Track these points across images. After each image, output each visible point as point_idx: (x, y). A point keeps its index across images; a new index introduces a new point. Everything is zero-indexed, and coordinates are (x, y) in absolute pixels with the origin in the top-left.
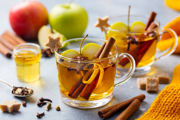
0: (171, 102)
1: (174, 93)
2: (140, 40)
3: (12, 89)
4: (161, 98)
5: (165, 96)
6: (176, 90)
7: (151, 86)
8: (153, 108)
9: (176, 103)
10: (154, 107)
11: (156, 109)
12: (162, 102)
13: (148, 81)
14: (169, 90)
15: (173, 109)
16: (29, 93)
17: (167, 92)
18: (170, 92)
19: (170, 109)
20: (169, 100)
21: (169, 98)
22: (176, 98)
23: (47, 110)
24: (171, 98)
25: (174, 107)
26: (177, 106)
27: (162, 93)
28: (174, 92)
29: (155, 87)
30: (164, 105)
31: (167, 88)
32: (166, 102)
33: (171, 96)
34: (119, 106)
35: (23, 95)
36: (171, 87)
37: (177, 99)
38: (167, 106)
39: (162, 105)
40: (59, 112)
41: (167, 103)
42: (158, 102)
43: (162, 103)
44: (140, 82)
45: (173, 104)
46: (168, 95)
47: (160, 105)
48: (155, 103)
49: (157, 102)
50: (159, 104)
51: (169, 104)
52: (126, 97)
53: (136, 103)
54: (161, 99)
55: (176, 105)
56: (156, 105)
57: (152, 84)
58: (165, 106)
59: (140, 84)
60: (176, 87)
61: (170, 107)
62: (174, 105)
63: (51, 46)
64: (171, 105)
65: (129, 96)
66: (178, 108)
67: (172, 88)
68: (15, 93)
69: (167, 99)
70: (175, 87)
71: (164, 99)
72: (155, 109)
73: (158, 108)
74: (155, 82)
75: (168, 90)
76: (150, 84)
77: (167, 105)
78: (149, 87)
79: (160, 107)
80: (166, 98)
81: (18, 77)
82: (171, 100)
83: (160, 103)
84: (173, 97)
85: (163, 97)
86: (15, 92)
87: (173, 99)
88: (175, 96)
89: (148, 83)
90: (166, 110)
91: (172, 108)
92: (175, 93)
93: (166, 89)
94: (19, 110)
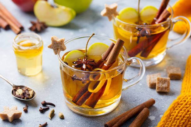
0: (182, 117)
1: (186, 106)
2: (151, 32)
3: (12, 89)
4: (172, 110)
5: (176, 108)
6: (188, 102)
7: (161, 87)
8: (163, 123)
9: (188, 117)
10: (164, 121)
11: (167, 124)
12: (173, 115)
13: (159, 81)
14: (181, 102)
15: (185, 124)
16: (31, 96)
17: (178, 104)
18: (182, 104)
19: (181, 124)
20: (181, 114)
21: (181, 112)
22: (188, 111)
23: (50, 118)
24: (182, 111)
25: (185, 122)
26: (189, 121)
27: (174, 105)
28: (186, 104)
29: (166, 88)
30: (175, 119)
31: (179, 99)
32: (177, 116)
33: (183, 109)
34: (126, 117)
35: (24, 98)
36: (183, 98)
37: (189, 113)
38: (178, 121)
39: (173, 119)
40: (63, 120)
41: (178, 118)
42: (169, 115)
43: (173, 117)
44: (150, 80)
45: (185, 118)
46: (179, 107)
47: (171, 119)
48: (166, 116)
49: (167, 116)
50: (169, 118)
51: (180, 119)
52: (134, 100)
53: (145, 113)
54: (172, 112)
55: (187, 120)
56: (166, 119)
57: (162, 84)
58: (176, 121)
59: (150, 83)
60: (189, 98)
61: (181, 122)
62: (186, 120)
63: (54, 48)
64: (182, 119)
65: (137, 98)
66: (190, 123)
67: (184, 100)
68: (15, 94)
69: (179, 112)
70: (187, 98)
71: (175, 112)
72: (165, 124)
73: (168, 123)
74: (166, 82)
75: (179, 101)
76: (161, 84)
77: (178, 119)
78: (159, 88)
79: (170, 121)
80: (177, 111)
81: (19, 69)
82: (183, 113)
83: (171, 117)
84: (185, 110)
85: (174, 109)
86: (15, 92)
87: (184, 113)
88: (187, 109)
89: (158, 83)
90: (177, 125)
91: (183, 123)
92: (188, 106)
93: (178, 101)
94: (20, 118)
